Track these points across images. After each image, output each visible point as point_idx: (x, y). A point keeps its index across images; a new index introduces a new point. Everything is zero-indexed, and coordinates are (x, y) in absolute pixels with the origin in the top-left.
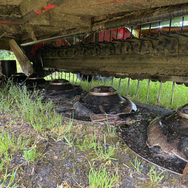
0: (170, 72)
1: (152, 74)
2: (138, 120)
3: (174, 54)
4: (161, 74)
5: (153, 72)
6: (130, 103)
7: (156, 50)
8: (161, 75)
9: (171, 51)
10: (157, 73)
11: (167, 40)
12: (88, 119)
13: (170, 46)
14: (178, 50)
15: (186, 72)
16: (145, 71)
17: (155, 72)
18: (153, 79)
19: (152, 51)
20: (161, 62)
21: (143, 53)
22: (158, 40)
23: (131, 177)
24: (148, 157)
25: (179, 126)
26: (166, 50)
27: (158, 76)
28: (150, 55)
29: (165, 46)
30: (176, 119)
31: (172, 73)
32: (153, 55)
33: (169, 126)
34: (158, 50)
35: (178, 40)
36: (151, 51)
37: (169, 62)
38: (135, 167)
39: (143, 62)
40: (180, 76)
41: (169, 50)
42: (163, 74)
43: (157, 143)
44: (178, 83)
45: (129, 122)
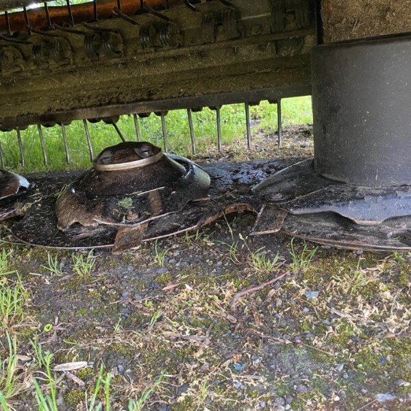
0: (72, 103)
1: (41, 113)
2: (36, 201)
3: (68, 68)
4: (57, 110)
5: (41, 109)
6: (13, 177)
7: (32, 64)
8: (57, 112)
9: (62, 63)
10: (50, 110)
11: (47, 42)
13: (56, 54)
14: (74, 60)
15: (99, 98)
16: (24, 109)
17: (45, 108)
18: (45, 121)
19: (25, 67)
20: (51, 86)
21: (9, 73)
22: (31, 43)
23: (48, 283)
24: (64, 244)
25: (101, 185)
26: (52, 62)
27: (52, 115)
28: (24, 74)
29: (47, 55)
30: (93, 178)
31: (77, 104)
32: (29, 74)
33: (87, 191)
34: (35, 63)
35: (68, 40)
36: (23, 68)
37: (64, 84)
38: (52, 270)
39: (13, 91)
40: (90, 107)
41: (57, 62)
42: (62, 110)
43: (73, 219)
44: (93, 121)
45: (21, 209)
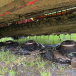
1: (45, 33)
2: (47, 50)
7: (45, 24)
12: (29, 54)
31: (52, 32)
37: (50, 28)
40: (55, 32)
41: (50, 24)
42: (49, 33)
43: (59, 57)
